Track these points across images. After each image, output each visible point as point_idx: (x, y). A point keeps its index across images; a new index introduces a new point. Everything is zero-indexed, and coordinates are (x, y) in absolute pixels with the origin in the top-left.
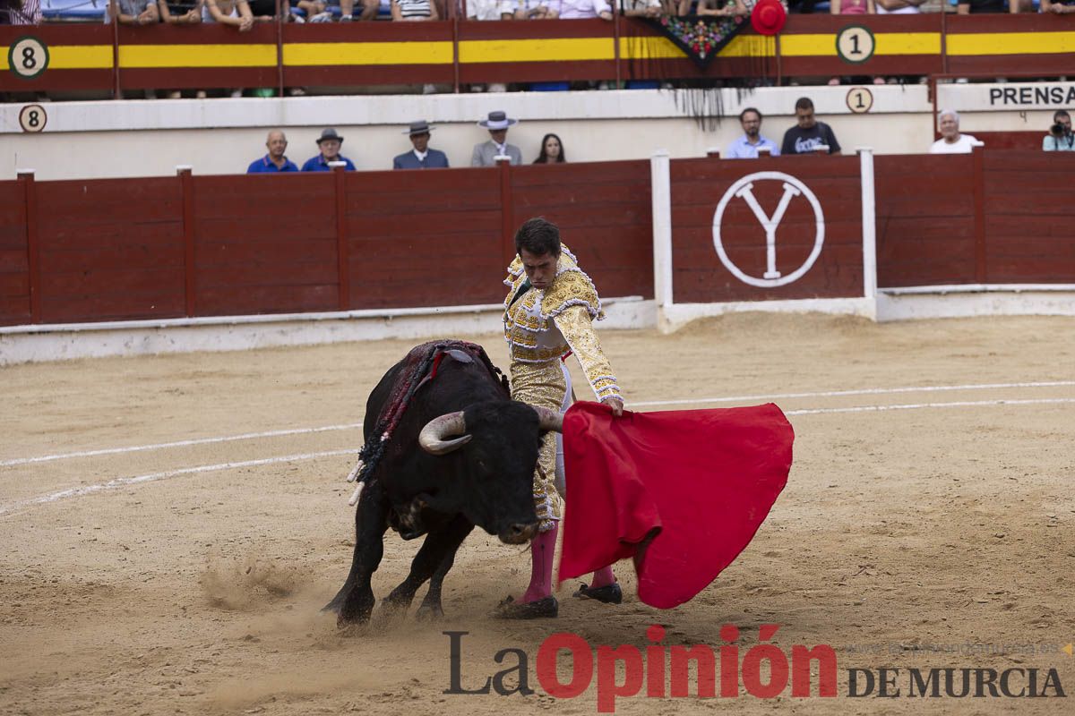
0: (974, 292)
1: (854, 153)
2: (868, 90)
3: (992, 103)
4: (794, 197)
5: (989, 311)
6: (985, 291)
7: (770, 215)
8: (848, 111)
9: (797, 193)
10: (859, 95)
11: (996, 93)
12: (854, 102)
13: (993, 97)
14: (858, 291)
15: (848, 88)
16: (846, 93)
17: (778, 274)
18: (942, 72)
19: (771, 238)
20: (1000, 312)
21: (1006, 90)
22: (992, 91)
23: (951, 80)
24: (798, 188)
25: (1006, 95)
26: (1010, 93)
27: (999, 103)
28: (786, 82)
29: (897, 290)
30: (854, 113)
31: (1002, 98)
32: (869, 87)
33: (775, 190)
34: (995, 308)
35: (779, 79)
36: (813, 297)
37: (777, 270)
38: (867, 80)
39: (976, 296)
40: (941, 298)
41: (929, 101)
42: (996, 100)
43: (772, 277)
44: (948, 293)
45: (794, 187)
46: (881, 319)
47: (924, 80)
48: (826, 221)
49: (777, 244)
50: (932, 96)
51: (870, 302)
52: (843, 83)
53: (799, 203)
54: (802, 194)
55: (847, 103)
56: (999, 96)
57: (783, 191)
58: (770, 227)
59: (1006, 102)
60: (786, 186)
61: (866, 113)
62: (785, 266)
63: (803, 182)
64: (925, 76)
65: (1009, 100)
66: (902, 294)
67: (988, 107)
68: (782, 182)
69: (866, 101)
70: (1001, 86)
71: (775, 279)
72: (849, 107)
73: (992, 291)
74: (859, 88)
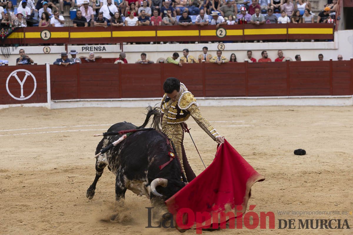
0: (77, 101)
1: (44, 64)
2: (49, 47)
3: (83, 51)
4: (28, 76)
5: (81, 106)
6: (80, 101)
7: (22, 81)
8: (44, 53)
9: (29, 75)
10: (47, 49)
11: (84, 48)
12: (45, 50)
13: (83, 49)
14: (46, 101)
15: (44, 47)
16: (43, 48)
17: (24, 97)
18: (69, 42)
19: (22, 87)
20: (84, 106)
21: (86, 47)
22: (83, 47)
23: (71, 45)
24: (29, 73)
25: (86, 48)
26: (87, 48)
27: (84, 51)
28: (27, 45)
29: (57, 101)
30: (45, 53)
31: (85, 50)
32: (50, 46)
33: (23, 74)
34: (83, 105)
35: (25, 44)
36: (34, 103)
37: (24, 96)
38: (49, 45)
39: (77, 102)
40: (69, 103)
41: (66, 50)
42: (84, 50)
43: (22, 98)
44: (70, 101)
45: (28, 73)
46: (52, 108)
47: (64, 44)
48: (37, 82)
49: (24, 88)
50: (66, 49)
51: (49, 104)
52: (42, 45)
53: (29, 77)
54: (30, 75)
55: (43, 50)
56: (84, 49)
57: (25, 74)
58: (22, 84)
59: (86, 50)
60: (26, 73)
61: (49, 53)
62: (26, 94)
63: (31, 72)
64: (65, 43)
65: (87, 50)
66: (58, 102)
67: (81, 51)
68: (25, 72)
69: (49, 50)
70: (85, 46)
71: (23, 98)
72: (44, 52)
73: (82, 101)
74: (46, 47)
